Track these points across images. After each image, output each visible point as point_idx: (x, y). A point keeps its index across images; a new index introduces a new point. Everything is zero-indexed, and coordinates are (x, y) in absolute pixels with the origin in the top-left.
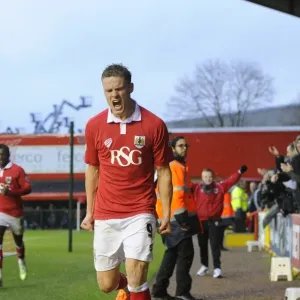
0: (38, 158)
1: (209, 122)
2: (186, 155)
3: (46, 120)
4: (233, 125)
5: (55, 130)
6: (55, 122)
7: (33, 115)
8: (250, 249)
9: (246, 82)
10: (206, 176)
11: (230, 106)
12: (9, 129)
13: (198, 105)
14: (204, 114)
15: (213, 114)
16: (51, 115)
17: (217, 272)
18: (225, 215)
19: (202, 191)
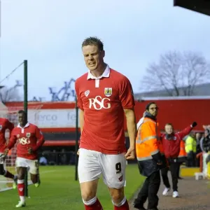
0: (54, 118)
1: (169, 93)
2: (156, 115)
3: (59, 92)
4: (185, 95)
5: (66, 99)
6: (66, 93)
7: (50, 89)
8: (197, 178)
9: (194, 65)
10: (168, 128)
11: (184, 82)
12: (35, 98)
13: (162, 81)
14: (166, 88)
15: (172, 87)
16: (63, 88)
17: (175, 194)
18: (181, 155)
19: (165, 138)
